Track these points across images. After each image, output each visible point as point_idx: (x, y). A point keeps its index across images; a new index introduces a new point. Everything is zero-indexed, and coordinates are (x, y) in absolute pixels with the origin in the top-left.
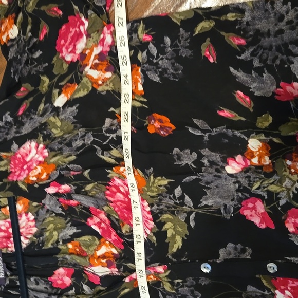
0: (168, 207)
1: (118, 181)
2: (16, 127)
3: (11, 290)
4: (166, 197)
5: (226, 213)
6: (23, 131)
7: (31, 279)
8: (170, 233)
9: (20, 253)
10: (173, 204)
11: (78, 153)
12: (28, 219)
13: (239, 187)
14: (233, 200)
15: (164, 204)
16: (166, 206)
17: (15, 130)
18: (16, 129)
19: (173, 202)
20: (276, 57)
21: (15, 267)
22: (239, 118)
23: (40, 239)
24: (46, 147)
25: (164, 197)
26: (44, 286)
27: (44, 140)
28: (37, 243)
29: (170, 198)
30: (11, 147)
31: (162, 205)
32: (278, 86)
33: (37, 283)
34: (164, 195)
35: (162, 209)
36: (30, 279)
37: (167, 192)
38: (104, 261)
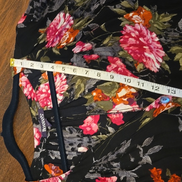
0: (175, 40)
1: (129, 28)
2: (49, 6)
3: (51, 142)
4: (171, 31)
6: (54, 9)
7: (67, 129)
9: (56, 108)
10: (178, 36)
11: (96, 16)
12: (61, 79)
15: (170, 38)
16: (172, 40)
17: (48, 9)
18: (49, 7)
19: (179, 34)
21: (54, 121)
23: (71, 93)
24: (71, 15)
25: (169, 32)
26: (77, 134)
27: (69, 10)
28: (69, 97)
29: (175, 31)
30: (46, 23)
31: (169, 39)
33: (71, 133)
34: (169, 30)
35: (170, 42)
36: (65, 130)
37: (171, 27)
38: (126, 99)
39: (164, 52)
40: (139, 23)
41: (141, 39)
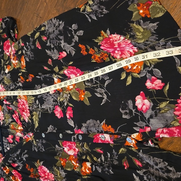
4: (34, 104)
5: (50, 111)
8: (34, 120)
13: (54, 99)
14: (52, 106)
16: (34, 108)
19: (36, 107)
20: (57, 42)
22: (49, 70)
32: (59, 55)
39: (29, 114)
40: (23, 99)
41: (23, 106)
